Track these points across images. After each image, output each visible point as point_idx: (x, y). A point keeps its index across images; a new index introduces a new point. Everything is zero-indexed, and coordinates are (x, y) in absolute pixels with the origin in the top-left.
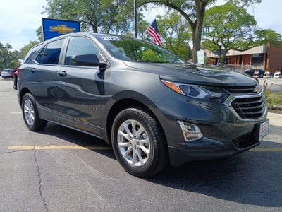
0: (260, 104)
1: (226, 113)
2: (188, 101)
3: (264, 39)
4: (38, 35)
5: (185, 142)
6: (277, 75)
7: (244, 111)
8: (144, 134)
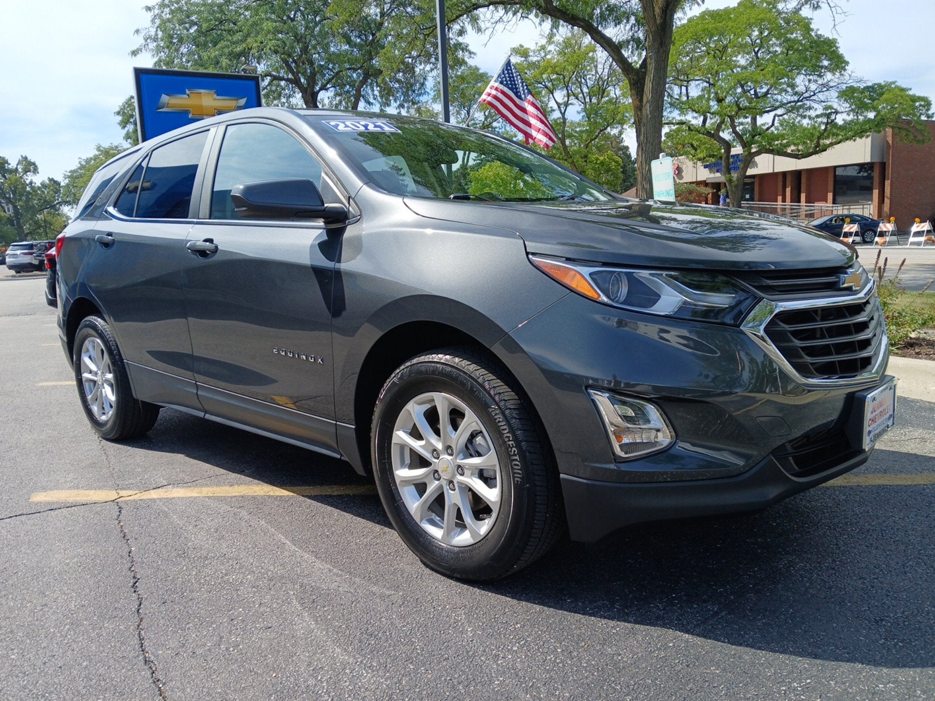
0: (864, 326)
1: (752, 361)
2: (620, 323)
3: (871, 115)
4: (124, 124)
5: (617, 459)
6: (919, 234)
7: (811, 351)
8: (479, 440)
